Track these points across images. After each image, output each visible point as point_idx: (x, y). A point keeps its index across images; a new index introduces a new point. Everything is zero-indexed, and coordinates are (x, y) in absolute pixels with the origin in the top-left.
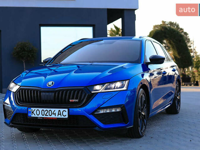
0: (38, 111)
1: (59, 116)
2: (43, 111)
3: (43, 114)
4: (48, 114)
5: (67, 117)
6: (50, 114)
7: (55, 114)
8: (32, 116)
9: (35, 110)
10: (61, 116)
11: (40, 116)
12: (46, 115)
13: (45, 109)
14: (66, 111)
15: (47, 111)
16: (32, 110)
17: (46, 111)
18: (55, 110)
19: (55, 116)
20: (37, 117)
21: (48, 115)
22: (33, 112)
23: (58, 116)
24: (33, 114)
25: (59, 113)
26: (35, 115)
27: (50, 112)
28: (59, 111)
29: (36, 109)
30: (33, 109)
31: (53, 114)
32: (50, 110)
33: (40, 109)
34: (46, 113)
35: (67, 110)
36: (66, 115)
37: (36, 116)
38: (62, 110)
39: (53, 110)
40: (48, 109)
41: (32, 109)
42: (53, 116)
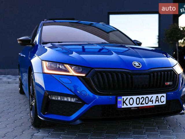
0: (131, 100)
1: (157, 102)
2: (138, 99)
3: (138, 103)
4: (144, 102)
5: (164, 103)
6: (147, 102)
7: (152, 101)
8: (123, 107)
9: (127, 98)
10: (159, 103)
11: (135, 105)
12: (141, 104)
13: (140, 97)
14: (164, 97)
15: (143, 99)
16: (123, 99)
17: (141, 99)
18: (152, 97)
19: (152, 103)
20: (131, 108)
21: (144, 104)
22: (124, 102)
23: (155, 103)
24: (124, 104)
25: (157, 100)
26: (127, 105)
27: (147, 99)
28: (157, 97)
29: (129, 97)
30: (125, 98)
31: (150, 101)
32: (147, 97)
33: (135, 97)
34: (141, 101)
35: (165, 95)
36: (164, 101)
37: (129, 106)
38: (159, 95)
39: (150, 96)
40: (145, 96)
41: (123, 97)
42: (150, 104)
